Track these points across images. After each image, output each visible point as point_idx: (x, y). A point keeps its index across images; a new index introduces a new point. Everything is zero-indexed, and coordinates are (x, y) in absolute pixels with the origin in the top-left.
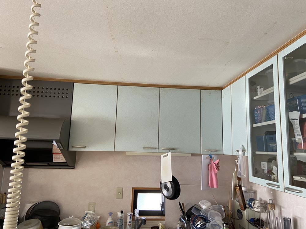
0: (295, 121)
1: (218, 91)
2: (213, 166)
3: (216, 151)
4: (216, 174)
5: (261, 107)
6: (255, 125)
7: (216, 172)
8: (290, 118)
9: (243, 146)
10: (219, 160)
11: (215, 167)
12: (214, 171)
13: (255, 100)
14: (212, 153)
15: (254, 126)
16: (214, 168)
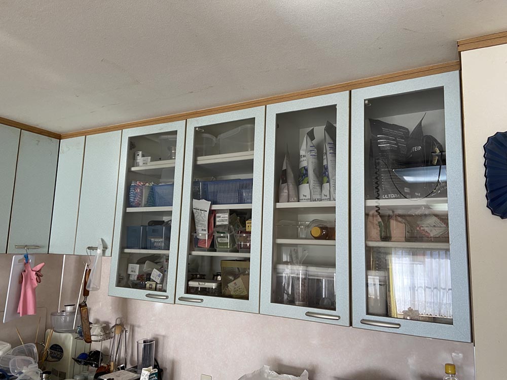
0: (202, 212)
1: (53, 139)
2: (31, 277)
3: (37, 247)
4: (34, 290)
5: (142, 184)
6: (129, 210)
7: (34, 286)
8: (194, 207)
9: (102, 240)
10: (43, 264)
11: (34, 277)
12: (32, 283)
13: (133, 172)
14: (29, 252)
15: (127, 211)
16: (31, 279)
